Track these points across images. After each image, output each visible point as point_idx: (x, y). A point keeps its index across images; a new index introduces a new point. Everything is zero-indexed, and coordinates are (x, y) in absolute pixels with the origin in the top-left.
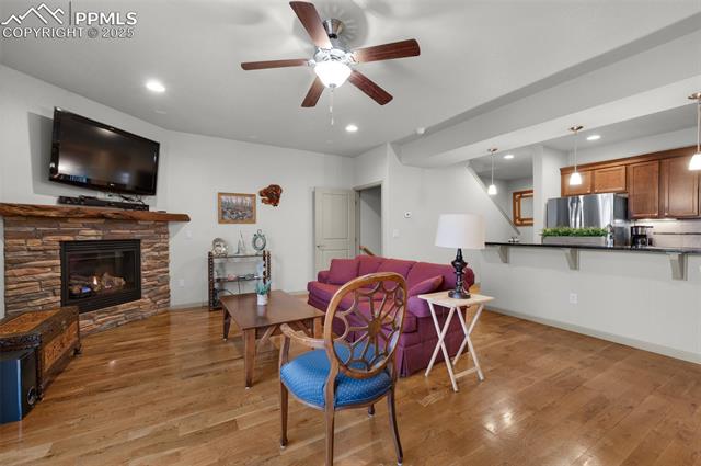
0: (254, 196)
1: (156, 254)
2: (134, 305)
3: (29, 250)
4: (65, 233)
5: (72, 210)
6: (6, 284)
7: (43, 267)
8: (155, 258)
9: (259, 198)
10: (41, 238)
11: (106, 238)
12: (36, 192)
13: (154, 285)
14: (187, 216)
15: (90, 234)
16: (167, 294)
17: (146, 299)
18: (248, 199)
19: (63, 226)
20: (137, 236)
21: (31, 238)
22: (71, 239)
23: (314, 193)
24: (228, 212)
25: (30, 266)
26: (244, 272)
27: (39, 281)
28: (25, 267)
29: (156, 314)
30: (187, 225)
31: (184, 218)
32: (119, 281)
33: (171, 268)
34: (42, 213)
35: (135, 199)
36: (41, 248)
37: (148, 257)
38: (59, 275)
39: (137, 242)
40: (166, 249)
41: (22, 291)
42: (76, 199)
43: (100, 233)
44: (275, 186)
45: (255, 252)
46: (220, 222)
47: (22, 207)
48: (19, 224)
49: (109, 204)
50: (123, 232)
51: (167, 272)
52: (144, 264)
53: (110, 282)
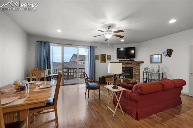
1: (136, 70)
13: (136, 77)
16: (139, 79)
17: (134, 79)
20: (132, 66)
24: (153, 60)
31: (143, 62)
35: (132, 59)
40: (139, 69)
46: (150, 63)
50: (129, 66)
51: (139, 74)
52: (133, 72)
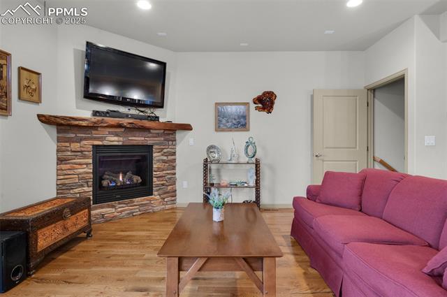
0: (248, 103)
1: (165, 158)
2: (148, 200)
3: (72, 151)
4: (96, 139)
5: (98, 121)
6: (57, 175)
7: (80, 164)
8: (164, 162)
9: (253, 106)
10: (80, 142)
11: (125, 144)
12: (78, 107)
13: (163, 185)
14: (189, 125)
15: (114, 140)
16: (173, 193)
17: (156, 195)
18: (242, 107)
19: (95, 133)
20: (150, 142)
21: (73, 142)
22: (100, 143)
23: (312, 97)
24: (224, 121)
25: (72, 163)
26: (236, 179)
27: (78, 174)
28: (69, 163)
29: (163, 210)
30: (190, 133)
31: (187, 127)
32: (137, 179)
33: (178, 170)
34: (77, 123)
35: (149, 112)
36: (79, 149)
37: (158, 161)
38: (91, 171)
39: (150, 147)
40: (174, 154)
41: (67, 181)
42: (103, 112)
43: (121, 139)
44: (268, 93)
45: (247, 159)
46: (216, 130)
47: (64, 118)
48: (65, 131)
49: (127, 116)
50: (138, 139)
51: (175, 174)
52: (155, 166)
53: (131, 179)
